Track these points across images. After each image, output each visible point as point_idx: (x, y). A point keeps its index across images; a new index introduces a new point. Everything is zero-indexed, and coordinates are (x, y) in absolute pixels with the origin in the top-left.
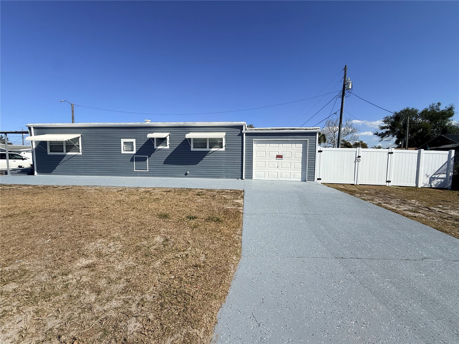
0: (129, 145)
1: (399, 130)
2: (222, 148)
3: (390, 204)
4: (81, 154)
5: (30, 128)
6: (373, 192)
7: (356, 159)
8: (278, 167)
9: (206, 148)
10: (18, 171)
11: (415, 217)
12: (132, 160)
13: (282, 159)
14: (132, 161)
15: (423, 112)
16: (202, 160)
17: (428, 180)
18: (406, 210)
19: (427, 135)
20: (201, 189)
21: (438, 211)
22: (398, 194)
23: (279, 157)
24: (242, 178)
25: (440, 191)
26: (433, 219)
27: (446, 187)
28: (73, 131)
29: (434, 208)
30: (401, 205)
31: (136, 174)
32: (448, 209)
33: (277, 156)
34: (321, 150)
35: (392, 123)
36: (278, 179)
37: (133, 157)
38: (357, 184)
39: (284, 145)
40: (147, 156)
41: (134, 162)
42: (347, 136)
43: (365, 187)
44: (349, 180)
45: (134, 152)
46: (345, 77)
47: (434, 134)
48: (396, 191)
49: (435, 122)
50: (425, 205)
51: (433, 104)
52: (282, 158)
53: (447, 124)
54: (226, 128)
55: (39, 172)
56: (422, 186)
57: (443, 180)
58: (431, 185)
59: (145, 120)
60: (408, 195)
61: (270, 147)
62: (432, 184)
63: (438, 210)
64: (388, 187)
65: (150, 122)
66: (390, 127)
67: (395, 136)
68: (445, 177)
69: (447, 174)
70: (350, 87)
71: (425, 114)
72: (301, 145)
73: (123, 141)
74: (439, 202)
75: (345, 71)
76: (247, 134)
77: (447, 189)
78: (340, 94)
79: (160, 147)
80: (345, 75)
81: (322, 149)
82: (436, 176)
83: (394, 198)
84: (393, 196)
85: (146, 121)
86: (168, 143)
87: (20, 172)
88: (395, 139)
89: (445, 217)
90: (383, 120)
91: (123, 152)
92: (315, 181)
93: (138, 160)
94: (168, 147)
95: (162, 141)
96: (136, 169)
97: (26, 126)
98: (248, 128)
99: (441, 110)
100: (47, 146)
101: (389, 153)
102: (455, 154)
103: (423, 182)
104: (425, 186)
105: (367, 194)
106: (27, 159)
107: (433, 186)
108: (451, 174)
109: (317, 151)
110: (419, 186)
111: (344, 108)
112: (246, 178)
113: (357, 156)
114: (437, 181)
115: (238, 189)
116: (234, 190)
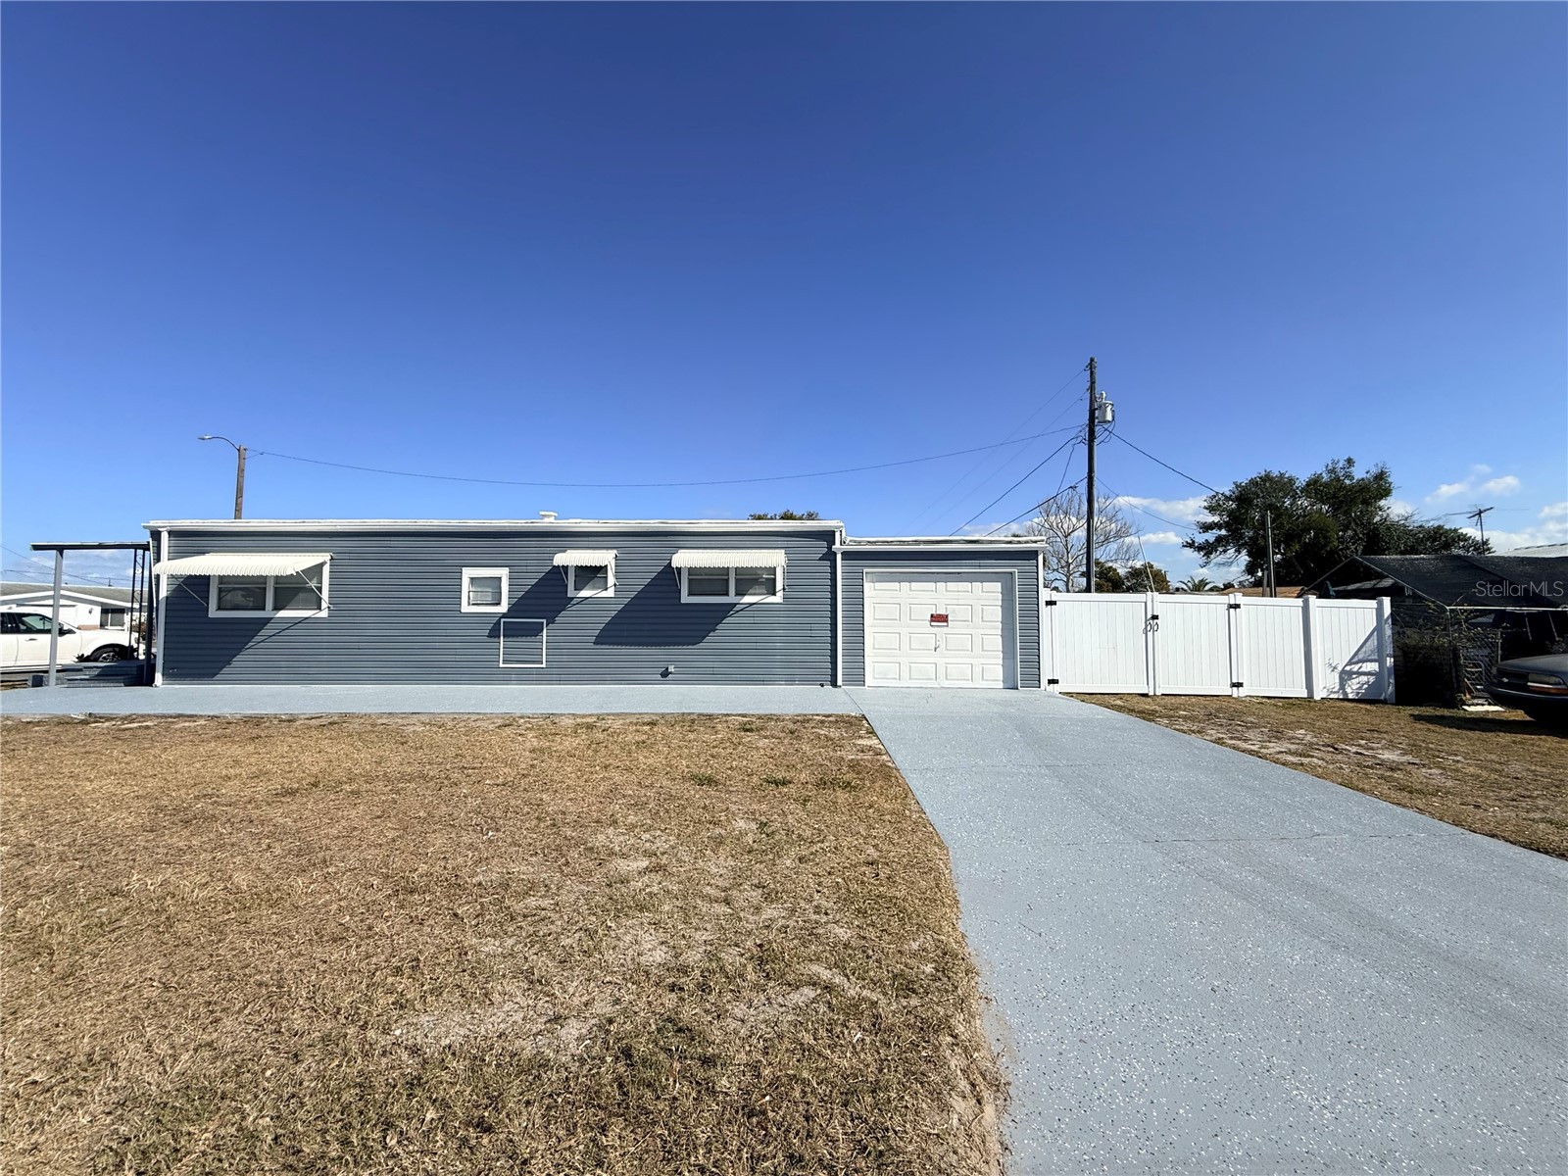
0: (489, 587)
1: (1251, 533)
2: (774, 594)
3: (1246, 741)
4: (324, 614)
5: (156, 535)
6: (1199, 713)
7: (1146, 623)
8: (936, 649)
9: (727, 594)
10: (87, 673)
11: (1302, 764)
12: (494, 633)
13: (945, 624)
14: (495, 637)
15: (1308, 485)
16: (714, 630)
17: (1337, 680)
18: (1282, 752)
19: (1328, 549)
20: (739, 715)
21: (1354, 753)
22: (1263, 717)
23: (939, 619)
24: (834, 684)
25: (1368, 707)
26: (1341, 768)
27: (1382, 698)
28: (306, 543)
29: (1348, 747)
30: (1270, 742)
31: (506, 677)
32: (1378, 748)
33: (932, 616)
34: (1053, 599)
35: (1231, 513)
36: (939, 684)
37: (499, 622)
38: (1155, 695)
39: (952, 586)
40: (545, 621)
41: (502, 638)
42: (1103, 548)
43: (1179, 700)
44: (1132, 683)
45: (503, 608)
46: (1092, 388)
47: (1348, 548)
48: (1257, 711)
49: (1347, 513)
50: (1326, 740)
51: (1333, 462)
52: (947, 621)
53: (1377, 519)
54: (786, 539)
55: (171, 675)
56: (1324, 696)
57: (1372, 679)
58: (1345, 693)
59: (541, 513)
60: (1288, 720)
61: (911, 590)
62: (1349, 690)
63: (1354, 749)
64: (1237, 699)
65: (556, 518)
66: (1227, 525)
67: (1244, 552)
68: (1378, 670)
69: (1381, 661)
70: (1109, 417)
71: (1314, 487)
72: (998, 586)
73: (468, 573)
74: (1360, 734)
75: (1092, 373)
76: (847, 555)
77: (1384, 702)
78: (1082, 434)
79: (584, 593)
80: (1093, 383)
81: (1055, 596)
82: (1355, 668)
83: (1255, 726)
84: (1252, 722)
85: (545, 516)
86: (611, 580)
87: (98, 675)
88: (1244, 558)
89: (1366, 764)
90: (1206, 504)
91: (465, 608)
92: (1042, 688)
93: (512, 631)
94: (610, 593)
95: (592, 574)
96: (504, 661)
97: (145, 527)
98: (849, 538)
99: (1356, 478)
100: (208, 592)
101: (1231, 606)
102: (1392, 607)
103: (1325, 685)
104: (1332, 696)
105: (1185, 718)
106: (74, 633)
107: (1350, 696)
108: (1390, 662)
109: (1042, 603)
110: (1317, 697)
111: (1096, 475)
112: (847, 681)
113: (1149, 616)
114: (1357, 680)
115: (845, 712)
116: (837, 716)
